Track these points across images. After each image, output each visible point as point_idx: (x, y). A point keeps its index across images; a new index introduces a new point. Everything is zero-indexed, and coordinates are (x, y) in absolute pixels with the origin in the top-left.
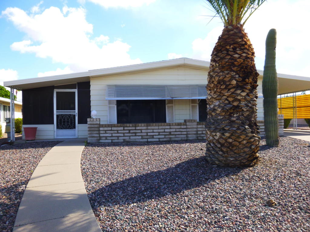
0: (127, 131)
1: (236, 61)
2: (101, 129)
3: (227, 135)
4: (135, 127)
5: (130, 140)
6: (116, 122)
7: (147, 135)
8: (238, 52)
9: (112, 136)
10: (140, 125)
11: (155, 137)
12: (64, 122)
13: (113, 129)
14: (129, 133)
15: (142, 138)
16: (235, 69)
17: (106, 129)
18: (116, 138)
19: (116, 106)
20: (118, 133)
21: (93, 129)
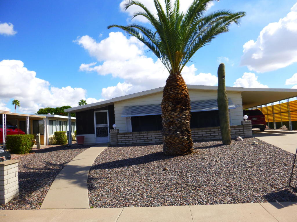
0: (135, 137)
1: (171, 95)
2: (118, 136)
3: (168, 137)
4: (140, 134)
5: (136, 143)
6: (131, 131)
7: (148, 139)
8: (172, 90)
9: (125, 140)
10: (143, 132)
11: (153, 140)
12: (101, 132)
13: (126, 135)
14: (136, 138)
15: (144, 141)
16: (170, 100)
17: (121, 136)
18: (128, 141)
19: (131, 120)
20: (129, 138)
21: (113, 136)
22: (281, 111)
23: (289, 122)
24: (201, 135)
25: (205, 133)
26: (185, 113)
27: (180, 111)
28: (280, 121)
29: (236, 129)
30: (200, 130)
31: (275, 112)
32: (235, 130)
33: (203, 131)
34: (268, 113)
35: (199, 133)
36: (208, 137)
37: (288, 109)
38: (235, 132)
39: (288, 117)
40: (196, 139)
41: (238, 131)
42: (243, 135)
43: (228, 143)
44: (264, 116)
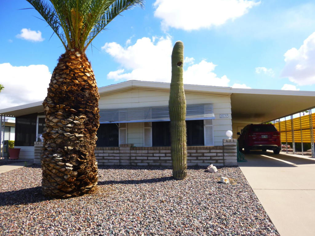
1: (53, 86)
8: (56, 77)
16: (51, 95)
21: (38, 151)
22: (302, 127)
23: (312, 144)
24: (158, 158)
25: (164, 155)
26: (74, 120)
27: (62, 116)
28: (301, 141)
29: (212, 151)
30: (157, 150)
31: (294, 128)
32: (210, 152)
33: (162, 151)
34: (286, 130)
35: (155, 155)
36: (168, 162)
37: (310, 124)
38: (210, 156)
39: (310, 137)
40: (150, 164)
41: (215, 154)
42: (222, 161)
43: (179, 176)
44: (278, 134)
